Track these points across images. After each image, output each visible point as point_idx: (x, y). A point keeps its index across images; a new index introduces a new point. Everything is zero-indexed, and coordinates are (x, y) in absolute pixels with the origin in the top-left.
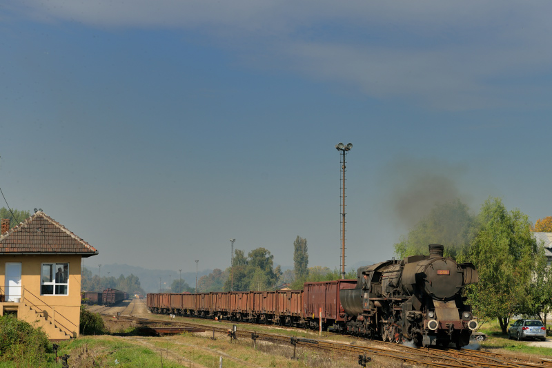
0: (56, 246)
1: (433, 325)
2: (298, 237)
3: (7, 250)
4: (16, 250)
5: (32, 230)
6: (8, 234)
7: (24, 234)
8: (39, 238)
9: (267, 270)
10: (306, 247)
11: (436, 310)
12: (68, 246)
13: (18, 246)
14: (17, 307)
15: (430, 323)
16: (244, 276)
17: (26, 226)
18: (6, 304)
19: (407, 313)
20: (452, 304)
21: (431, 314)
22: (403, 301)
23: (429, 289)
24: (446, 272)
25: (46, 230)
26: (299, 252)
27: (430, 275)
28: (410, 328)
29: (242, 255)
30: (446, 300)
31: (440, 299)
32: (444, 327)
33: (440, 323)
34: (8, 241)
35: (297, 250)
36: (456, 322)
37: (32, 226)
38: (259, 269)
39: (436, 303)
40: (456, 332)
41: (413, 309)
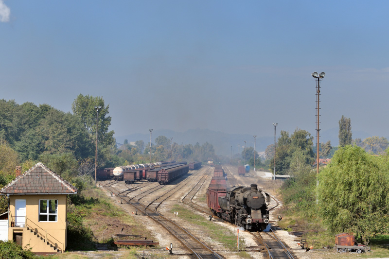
0: (49, 188)
1: (249, 221)
2: (343, 117)
3: (16, 191)
4: (21, 191)
5: (33, 177)
6: (17, 180)
7: (28, 180)
8: (38, 182)
9: (308, 150)
10: (350, 125)
11: (252, 214)
12: (56, 188)
13: (23, 188)
14: (22, 230)
15: (248, 220)
16: (287, 155)
17: (29, 174)
18: (15, 228)
19: (240, 215)
20: (259, 211)
21: (249, 216)
22: (239, 209)
23: (249, 205)
24: (257, 198)
25: (43, 177)
26: (344, 130)
27: (250, 199)
28: (241, 222)
29: (287, 136)
30: (257, 210)
31: (254, 209)
32: (254, 222)
33: (253, 220)
34: (16, 185)
35: (341, 129)
36: (260, 220)
37: (33, 174)
38: (300, 149)
39: (252, 211)
40: (260, 224)
41: (243, 213)
